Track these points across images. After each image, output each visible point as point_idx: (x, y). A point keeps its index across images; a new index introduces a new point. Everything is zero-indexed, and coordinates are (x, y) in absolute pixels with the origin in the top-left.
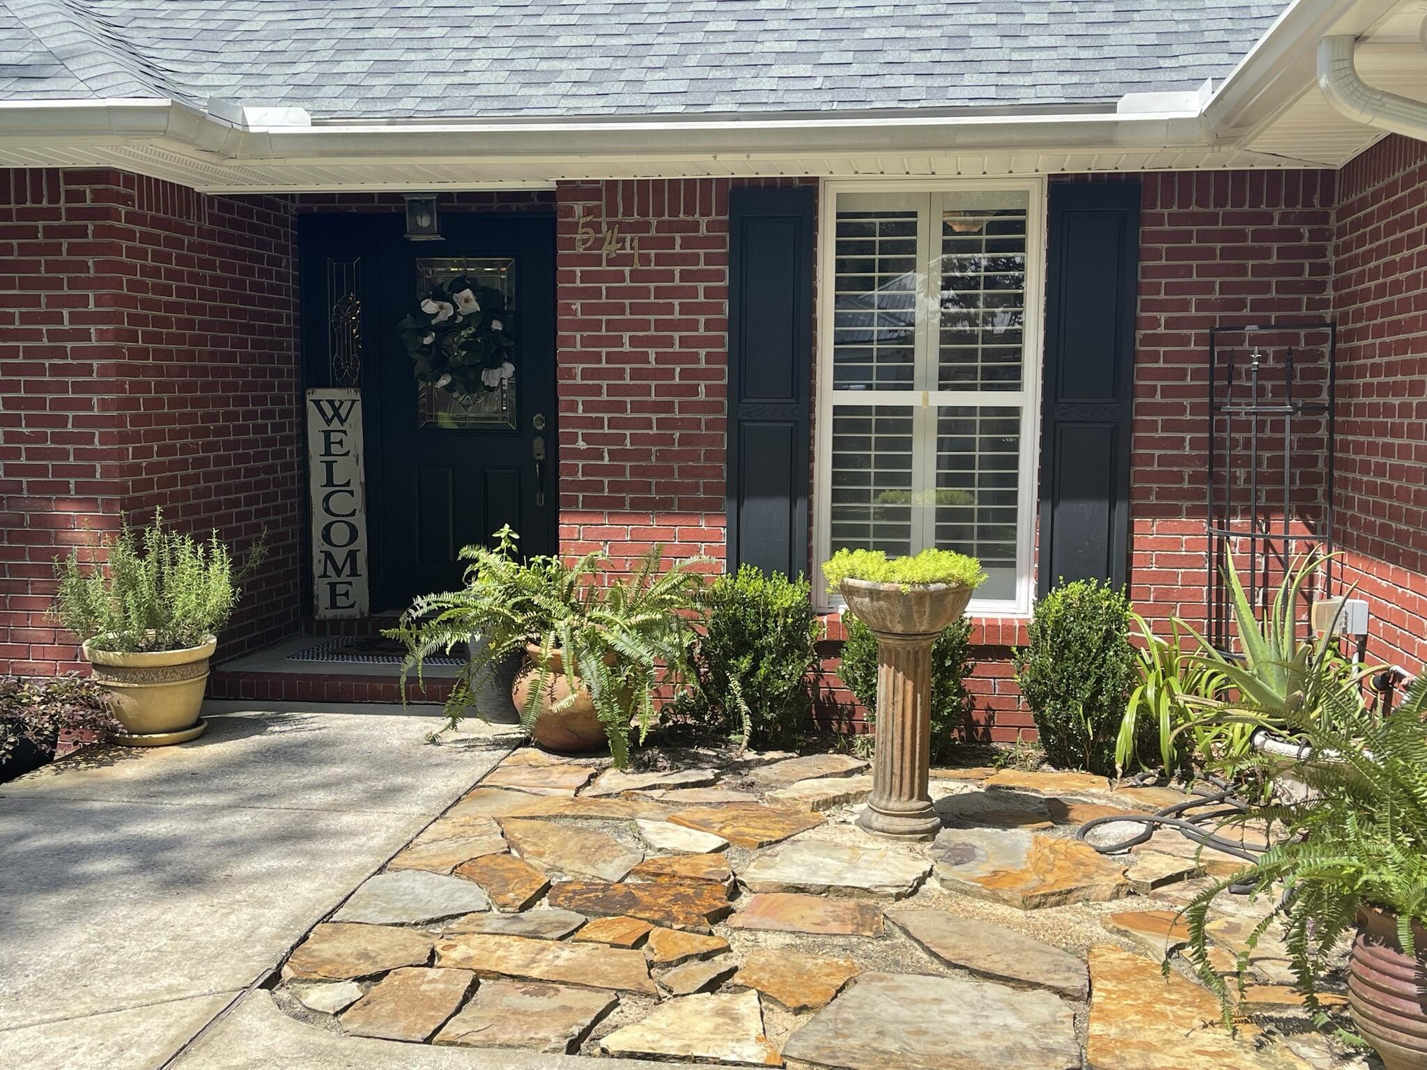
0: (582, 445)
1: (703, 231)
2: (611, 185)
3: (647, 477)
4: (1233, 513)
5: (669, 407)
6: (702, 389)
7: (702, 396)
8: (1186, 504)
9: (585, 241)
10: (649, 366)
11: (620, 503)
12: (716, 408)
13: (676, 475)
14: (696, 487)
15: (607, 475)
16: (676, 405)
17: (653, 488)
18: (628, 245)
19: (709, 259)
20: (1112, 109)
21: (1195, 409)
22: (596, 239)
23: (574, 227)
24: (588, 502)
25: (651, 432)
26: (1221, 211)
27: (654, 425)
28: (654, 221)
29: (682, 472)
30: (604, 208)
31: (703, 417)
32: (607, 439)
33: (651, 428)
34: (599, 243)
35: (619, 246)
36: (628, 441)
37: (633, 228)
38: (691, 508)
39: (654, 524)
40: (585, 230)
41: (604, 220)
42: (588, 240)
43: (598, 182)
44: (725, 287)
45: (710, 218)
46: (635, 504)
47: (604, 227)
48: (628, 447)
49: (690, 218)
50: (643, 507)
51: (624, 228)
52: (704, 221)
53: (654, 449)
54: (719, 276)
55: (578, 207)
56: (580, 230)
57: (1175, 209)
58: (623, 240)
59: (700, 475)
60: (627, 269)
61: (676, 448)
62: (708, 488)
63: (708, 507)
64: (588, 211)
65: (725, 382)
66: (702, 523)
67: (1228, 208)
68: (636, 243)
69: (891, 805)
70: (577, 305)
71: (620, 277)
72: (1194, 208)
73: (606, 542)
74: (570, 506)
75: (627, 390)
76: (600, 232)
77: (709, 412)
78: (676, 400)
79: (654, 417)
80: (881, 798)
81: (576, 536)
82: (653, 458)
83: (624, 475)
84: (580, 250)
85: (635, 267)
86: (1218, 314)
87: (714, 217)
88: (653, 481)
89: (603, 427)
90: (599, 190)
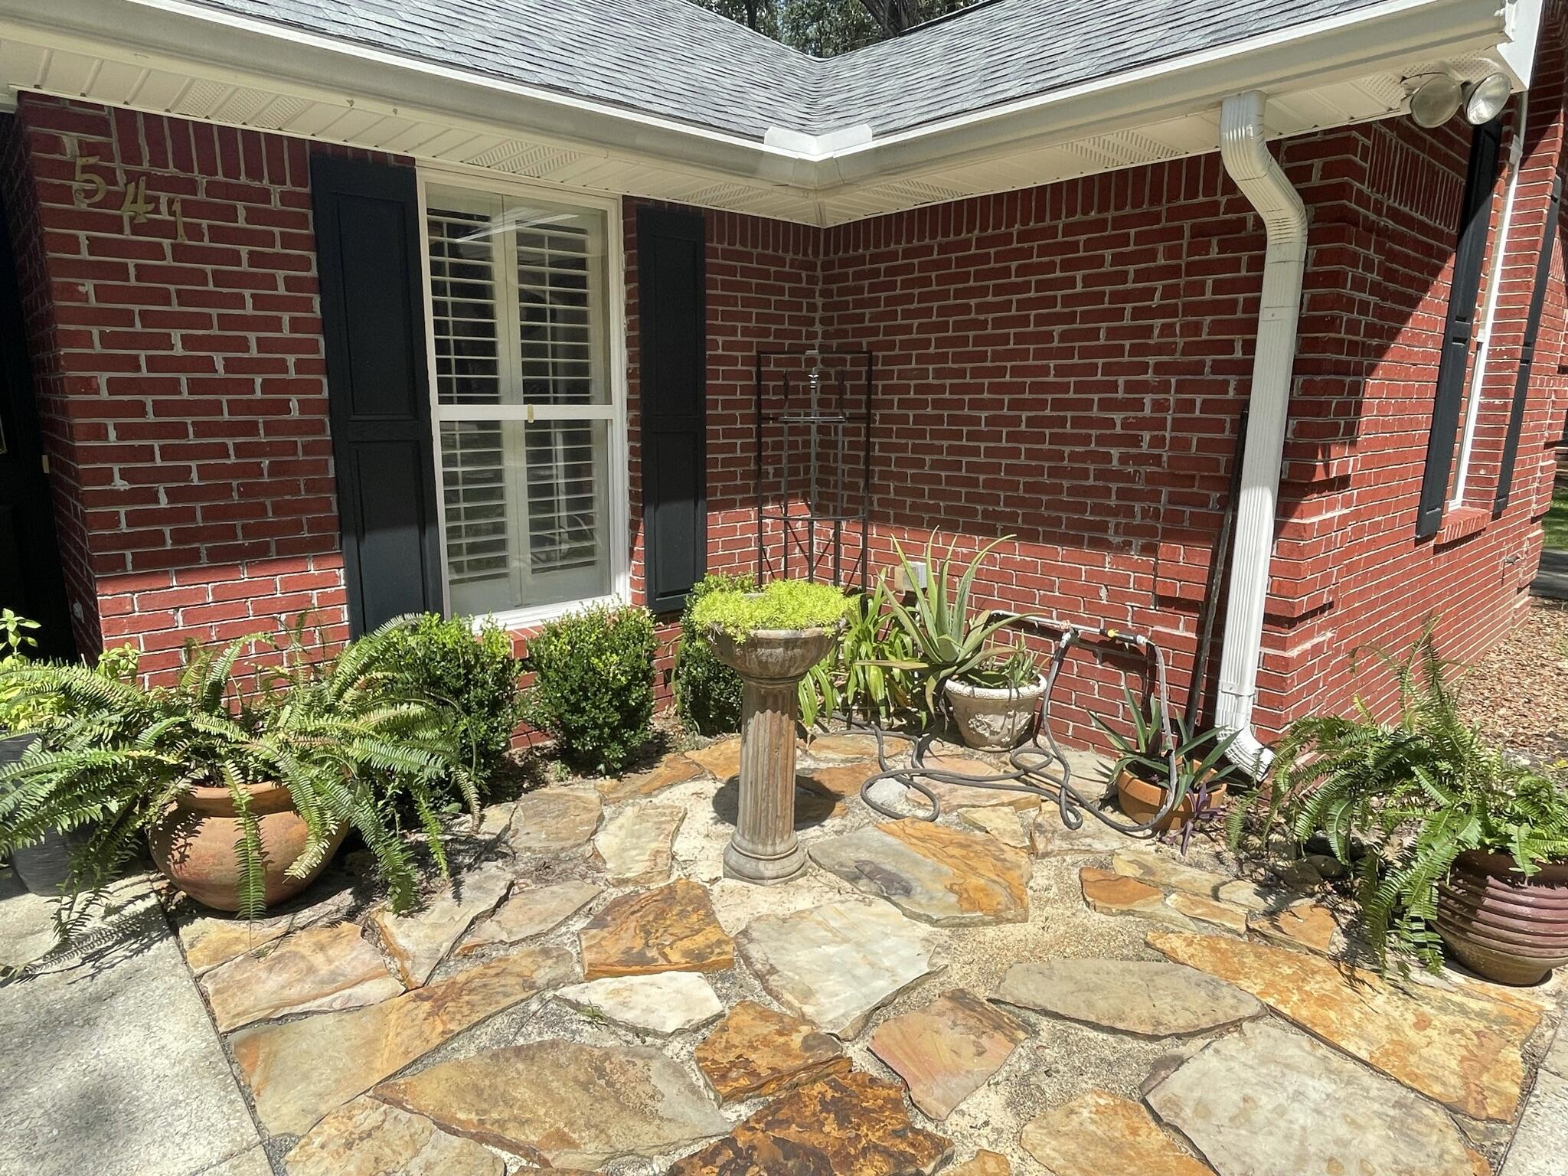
0: (120, 484)
1: (275, 203)
2: (126, 117)
3: (229, 518)
4: (766, 501)
5: (251, 428)
6: (294, 405)
7: (295, 413)
8: (739, 497)
9: (89, 194)
10: (216, 376)
11: (194, 555)
12: (316, 427)
13: (270, 514)
14: (297, 526)
15: (168, 522)
16: (261, 426)
17: (239, 532)
18: (164, 208)
19: (288, 241)
20: (760, 139)
21: (744, 419)
22: (109, 192)
23: (67, 169)
24: (139, 561)
25: (228, 462)
26: (755, 251)
27: (232, 452)
28: (203, 180)
29: (278, 509)
30: (116, 147)
31: (299, 440)
32: (160, 475)
33: (228, 456)
34: (116, 200)
35: (151, 207)
36: (194, 475)
37: (169, 184)
38: (294, 551)
39: (245, 576)
40: (87, 176)
41: (119, 166)
42: (94, 192)
43: (101, 107)
44: (313, 279)
45: (285, 188)
46: (215, 555)
47: (121, 178)
48: (196, 482)
49: (256, 184)
50: (227, 557)
51: (154, 182)
52: (276, 190)
53: (235, 483)
54: (303, 264)
55: (70, 141)
56: (78, 175)
57: (726, 245)
58: (156, 200)
59: (303, 511)
60: (167, 243)
61: (266, 479)
62: (314, 525)
63: (318, 548)
64: (87, 149)
65: (325, 394)
66: (311, 567)
67: (759, 250)
68: (177, 207)
69: (778, 849)
70: (88, 287)
71: (157, 252)
72: (738, 247)
73: (177, 609)
74: (113, 570)
75: (187, 408)
76: (115, 183)
77: (307, 433)
78: (260, 419)
79: (230, 442)
80: (765, 845)
81: (129, 608)
82: (235, 495)
83: (194, 519)
84: (82, 205)
85: (179, 240)
86: (755, 340)
87: (288, 187)
88: (239, 523)
89: (153, 459)
90: (106, 122)
